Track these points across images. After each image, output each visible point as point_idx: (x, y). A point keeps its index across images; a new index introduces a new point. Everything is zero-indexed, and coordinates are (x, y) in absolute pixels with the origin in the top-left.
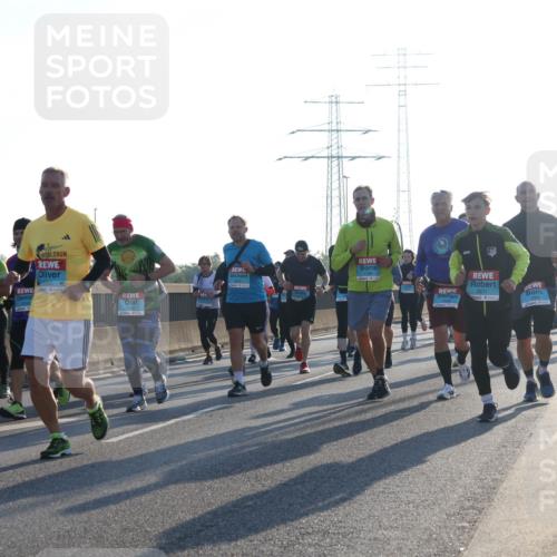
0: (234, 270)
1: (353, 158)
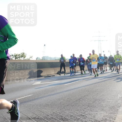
0: (100, 60)
1: (102, 41)
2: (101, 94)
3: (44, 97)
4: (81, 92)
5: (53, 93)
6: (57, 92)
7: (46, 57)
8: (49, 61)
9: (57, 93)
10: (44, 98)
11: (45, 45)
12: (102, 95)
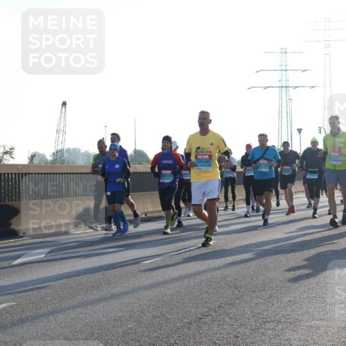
0: (261, 161)
1: (296, 87)
2: (286, 299)
3: (58, 312)
4: (206, 292)
5: (95, 295)
6: (112, 291)
7: (68, 150)
8: (81, 167)
9: (113, 296)
10: (60, 317)
11: (64, 104)
12: (290, 301)
